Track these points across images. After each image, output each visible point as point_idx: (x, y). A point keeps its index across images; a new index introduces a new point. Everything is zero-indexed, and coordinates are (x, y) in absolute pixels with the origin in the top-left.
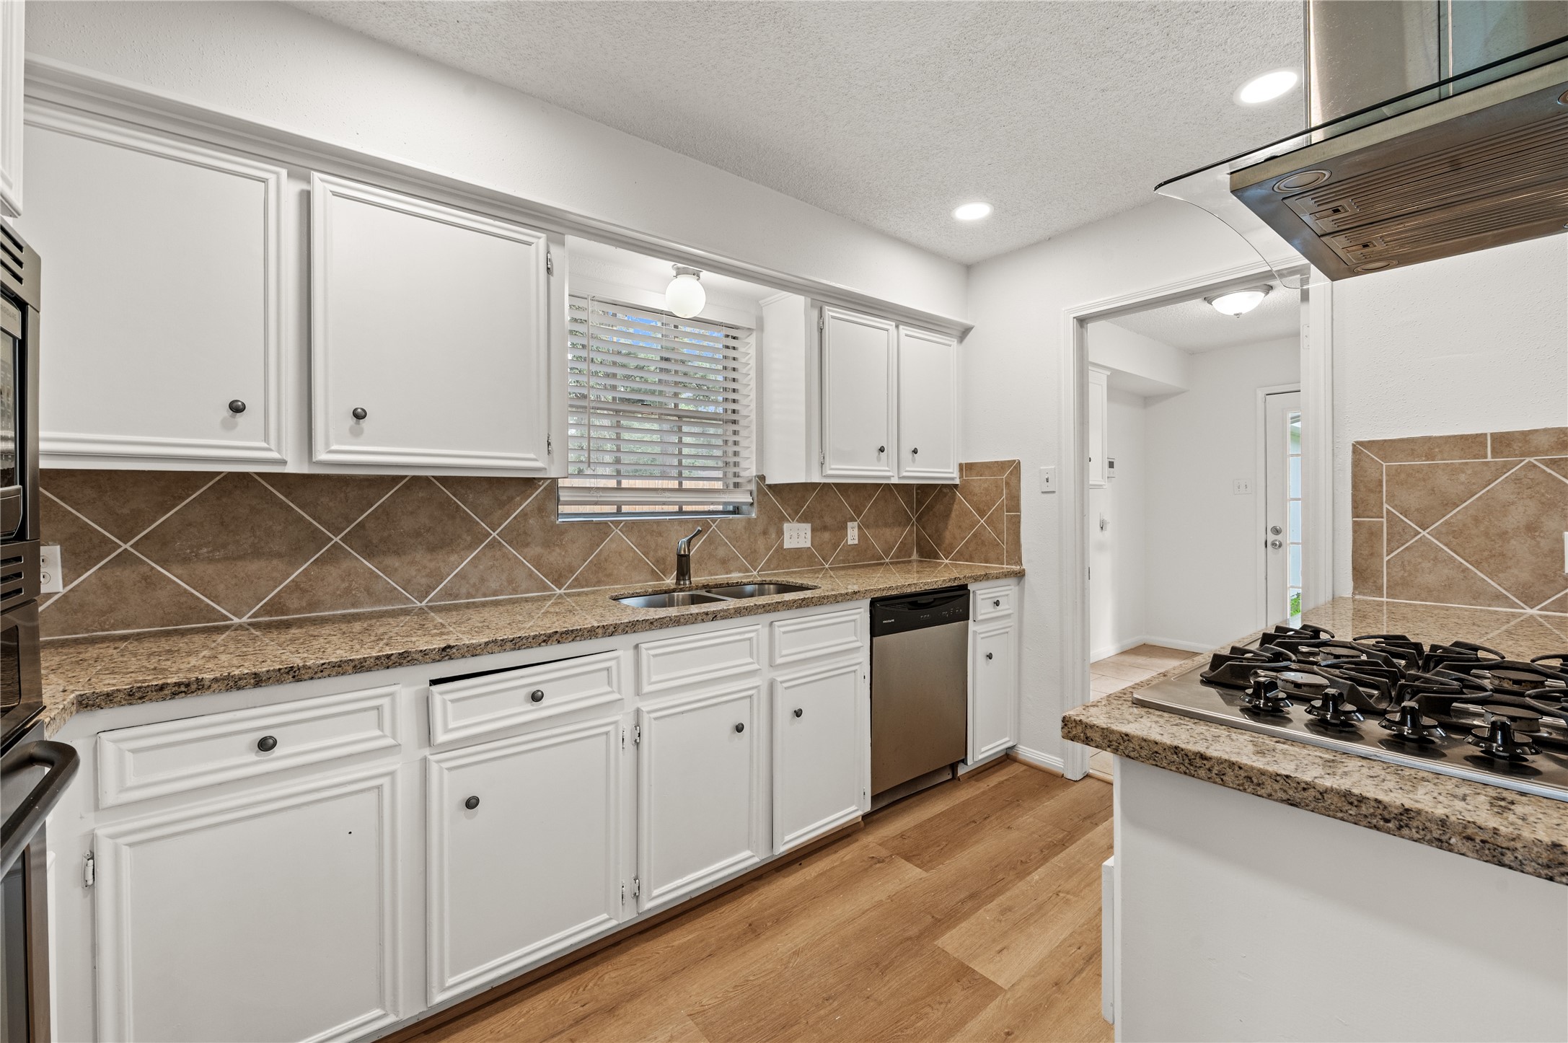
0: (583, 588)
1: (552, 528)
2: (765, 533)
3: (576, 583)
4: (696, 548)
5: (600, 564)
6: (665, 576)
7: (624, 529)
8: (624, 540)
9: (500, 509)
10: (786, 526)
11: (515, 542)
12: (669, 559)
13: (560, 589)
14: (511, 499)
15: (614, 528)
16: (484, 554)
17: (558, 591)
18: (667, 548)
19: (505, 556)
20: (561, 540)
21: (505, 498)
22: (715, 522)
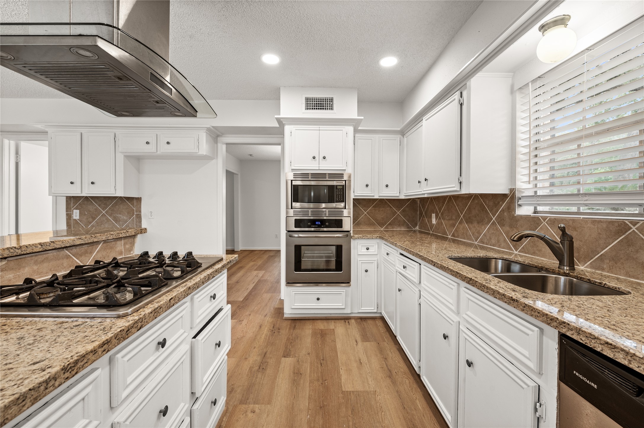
0: (526, 254)
1: (513, 218)
3: (523, 250)
4: (611, 246)
5: (535, 242)
6: (579, 262)
7: (549, 222)
8: (549, 229)
9: (495, 207)
11: (500, 223)
12: (582, 249)
13: (516, 251)
14: (499, 203)
15: (543, 221)
16: (491, 227)
17: (515, 252)
18: (581, 241)
19: (497, 229)
20: (517, 225)
21: (497, 202)
22: (635, 223)
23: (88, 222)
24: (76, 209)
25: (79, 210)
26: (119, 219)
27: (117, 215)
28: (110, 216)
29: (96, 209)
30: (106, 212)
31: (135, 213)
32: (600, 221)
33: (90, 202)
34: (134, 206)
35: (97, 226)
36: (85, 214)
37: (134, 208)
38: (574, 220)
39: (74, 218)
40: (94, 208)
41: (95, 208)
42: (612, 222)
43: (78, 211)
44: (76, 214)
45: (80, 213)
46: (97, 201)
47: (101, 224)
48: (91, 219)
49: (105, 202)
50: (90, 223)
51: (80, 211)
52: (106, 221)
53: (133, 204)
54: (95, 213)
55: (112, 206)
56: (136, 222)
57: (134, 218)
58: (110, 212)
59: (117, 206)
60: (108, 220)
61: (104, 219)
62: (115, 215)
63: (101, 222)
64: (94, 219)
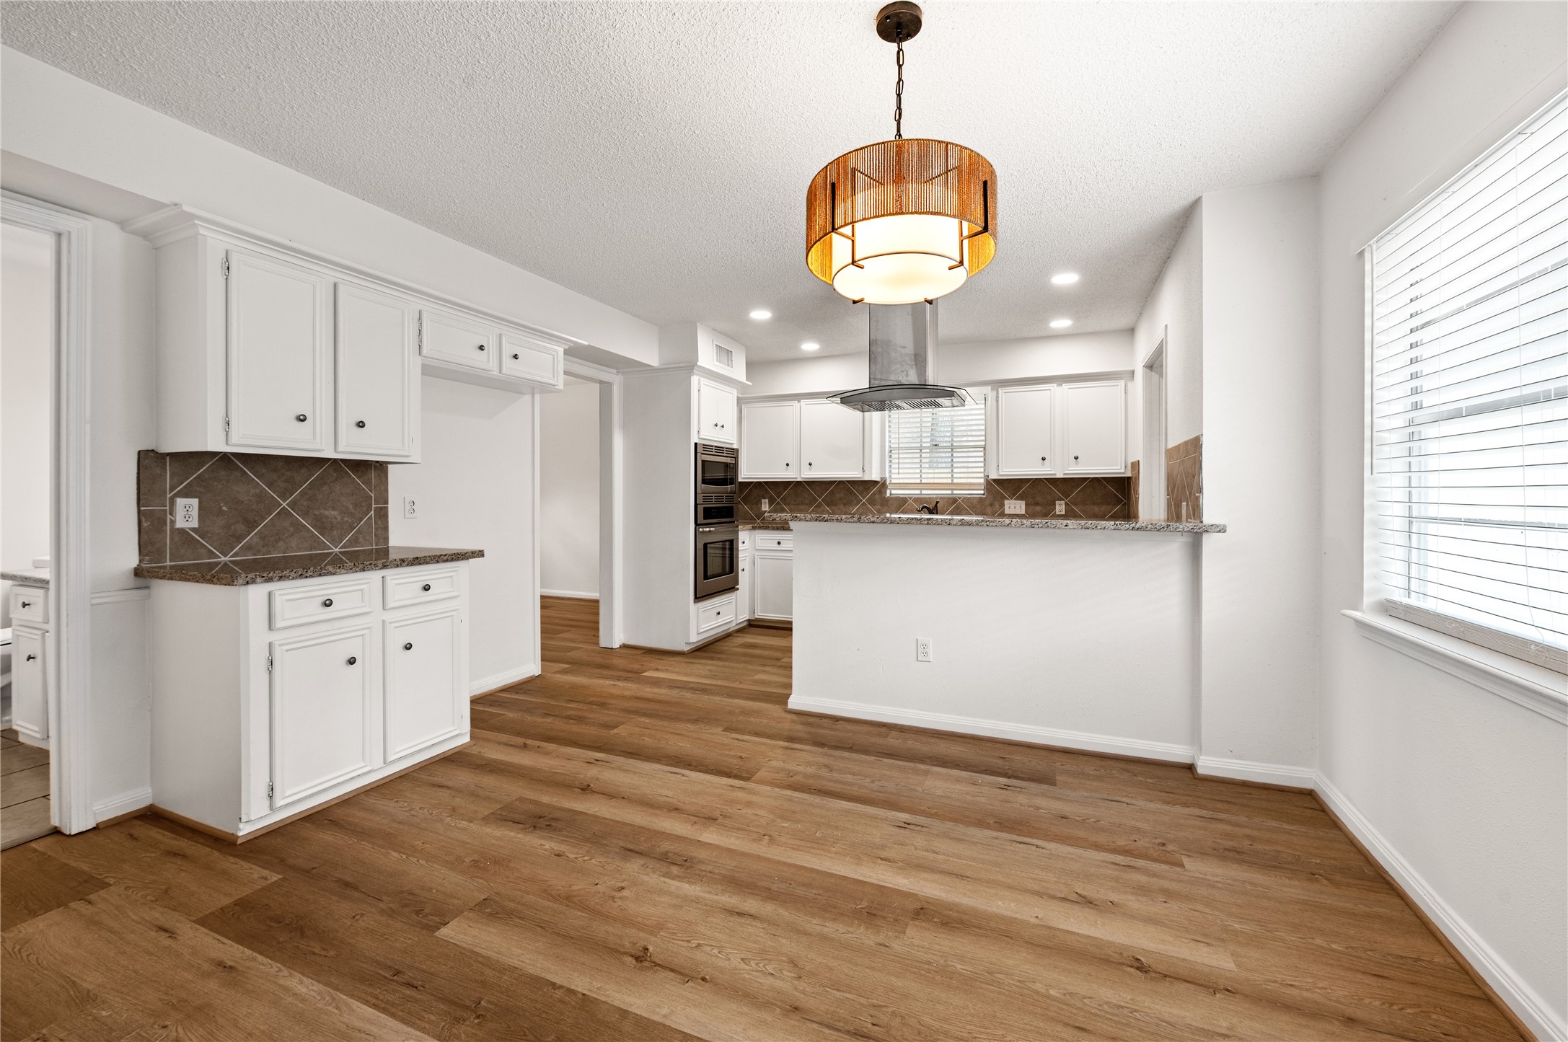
2: (991, 505)
10: (1006, 502)
11: (871, 503)
14: (869, 488)
15: (909, 500)
22: (960, 498)
23: (233, 536)
24: (186, 494)
25: (197, 500)
26: (331, 523)
27: (326, 512)
28: (305, 514)
29: (261, 497)
30: (292, 505)
31: (373, 506)
32: (944, 498)
33: (238, 474)
34: (371, 486)
35: (263, 546)
36: (220, 512)
37: (371, 491)
38: (930, 498)
39: (180, 524)
40: (253, 491)
41: (257, 491)
42: (950, 498)
43: (195, 502)
44: (186, 513)
45: (200, 508)
46: (264, 471)
47: (277, 541)
48: (243, 527)
49: (288, 474)
50: (239, 538)
51: (200, 503)
52: (291, 529)
53: (368, 483)
54: (254, 507)
55: (311, 487)
56: (376, 529)
57: (370, 518)
58: (305, 503)
59: (325, 488)
60: (298, 527)
61: (287, 524)
62: (317, 513)
63: (277, 534)
64: (251, 525)
